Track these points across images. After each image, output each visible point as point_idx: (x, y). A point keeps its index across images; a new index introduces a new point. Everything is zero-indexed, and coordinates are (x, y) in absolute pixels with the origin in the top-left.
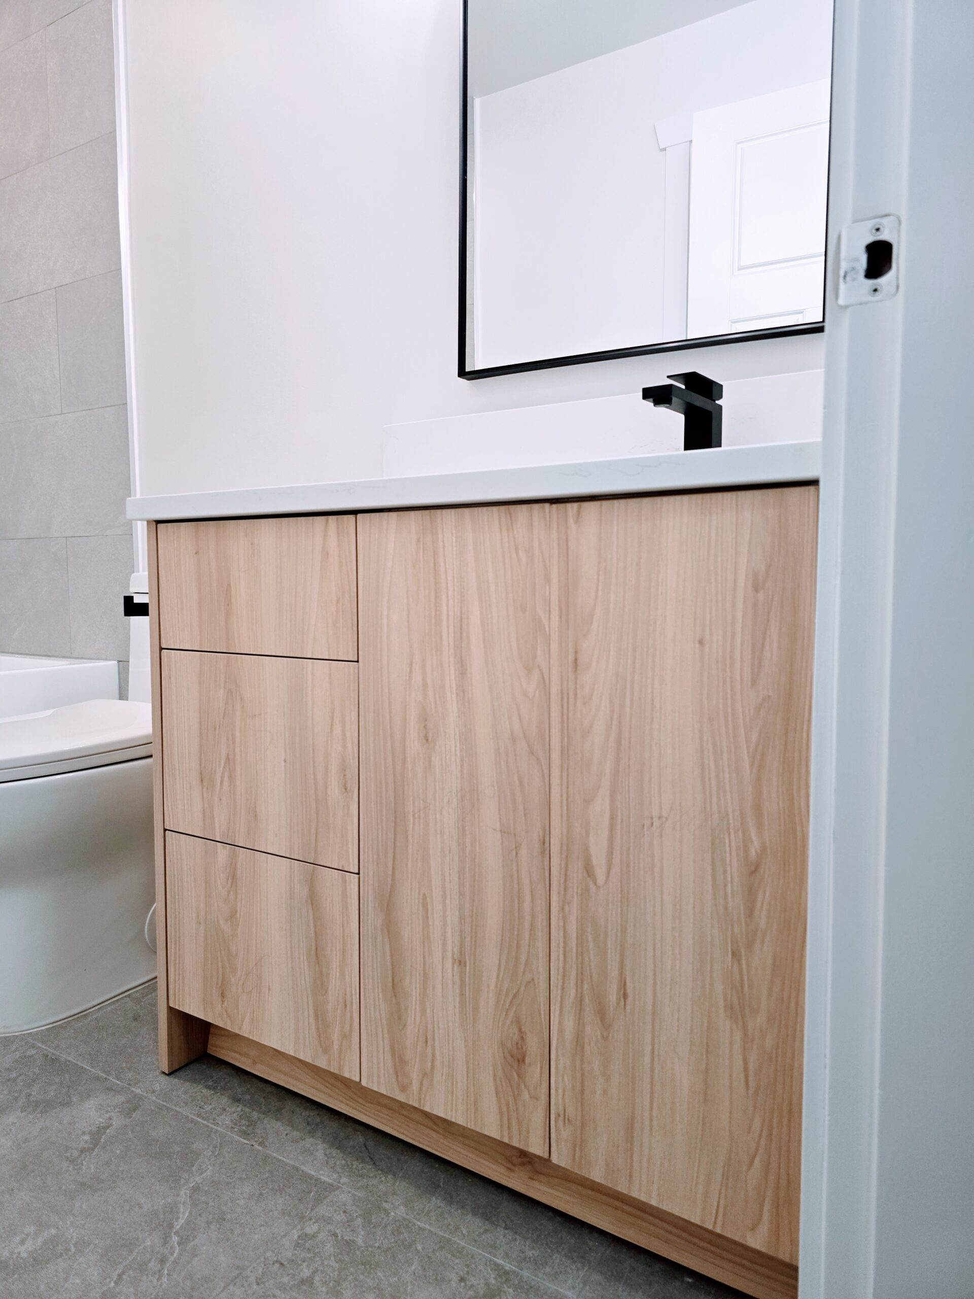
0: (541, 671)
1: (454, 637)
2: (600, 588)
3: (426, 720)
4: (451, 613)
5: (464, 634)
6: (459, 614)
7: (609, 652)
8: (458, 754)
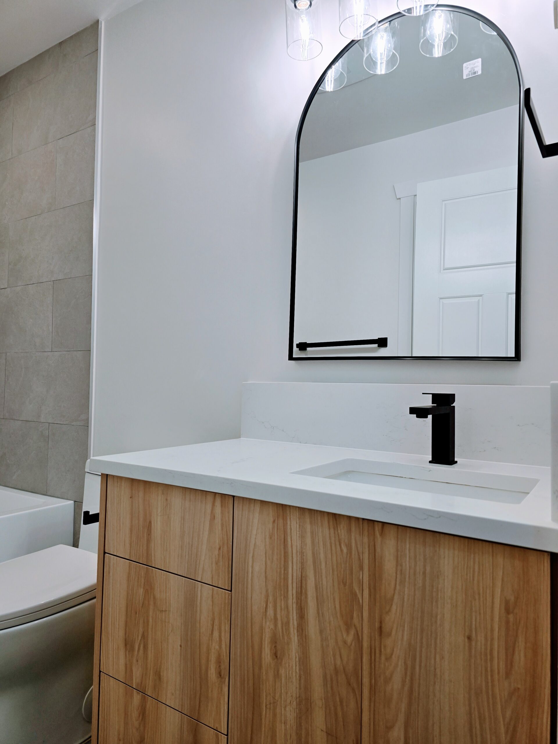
0: (356, 628)
1: (297, 591)
2: (398, 583)
3: (276, 643)
4: (295, 574)
5: (303, 591)
6: (300, 576)
7: (404, 627)
8: (298, 671)
